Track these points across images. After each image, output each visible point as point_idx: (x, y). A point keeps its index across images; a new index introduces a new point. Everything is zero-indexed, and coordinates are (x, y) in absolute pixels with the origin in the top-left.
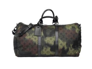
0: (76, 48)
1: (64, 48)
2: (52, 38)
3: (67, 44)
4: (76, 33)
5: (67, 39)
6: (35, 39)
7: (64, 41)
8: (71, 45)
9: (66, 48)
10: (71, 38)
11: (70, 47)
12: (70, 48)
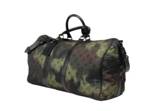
0: (95, 83)
1: (72, 80)
2: (60, 60)
3: (77, 74)
4: (96, 57)
5: (78, 65)
6: (42, 60)
7: (73, 68)
8: (85, 77)
9: (76, 80)
10: (86, 65)
11: (82, 79)
12: (82, 82)
